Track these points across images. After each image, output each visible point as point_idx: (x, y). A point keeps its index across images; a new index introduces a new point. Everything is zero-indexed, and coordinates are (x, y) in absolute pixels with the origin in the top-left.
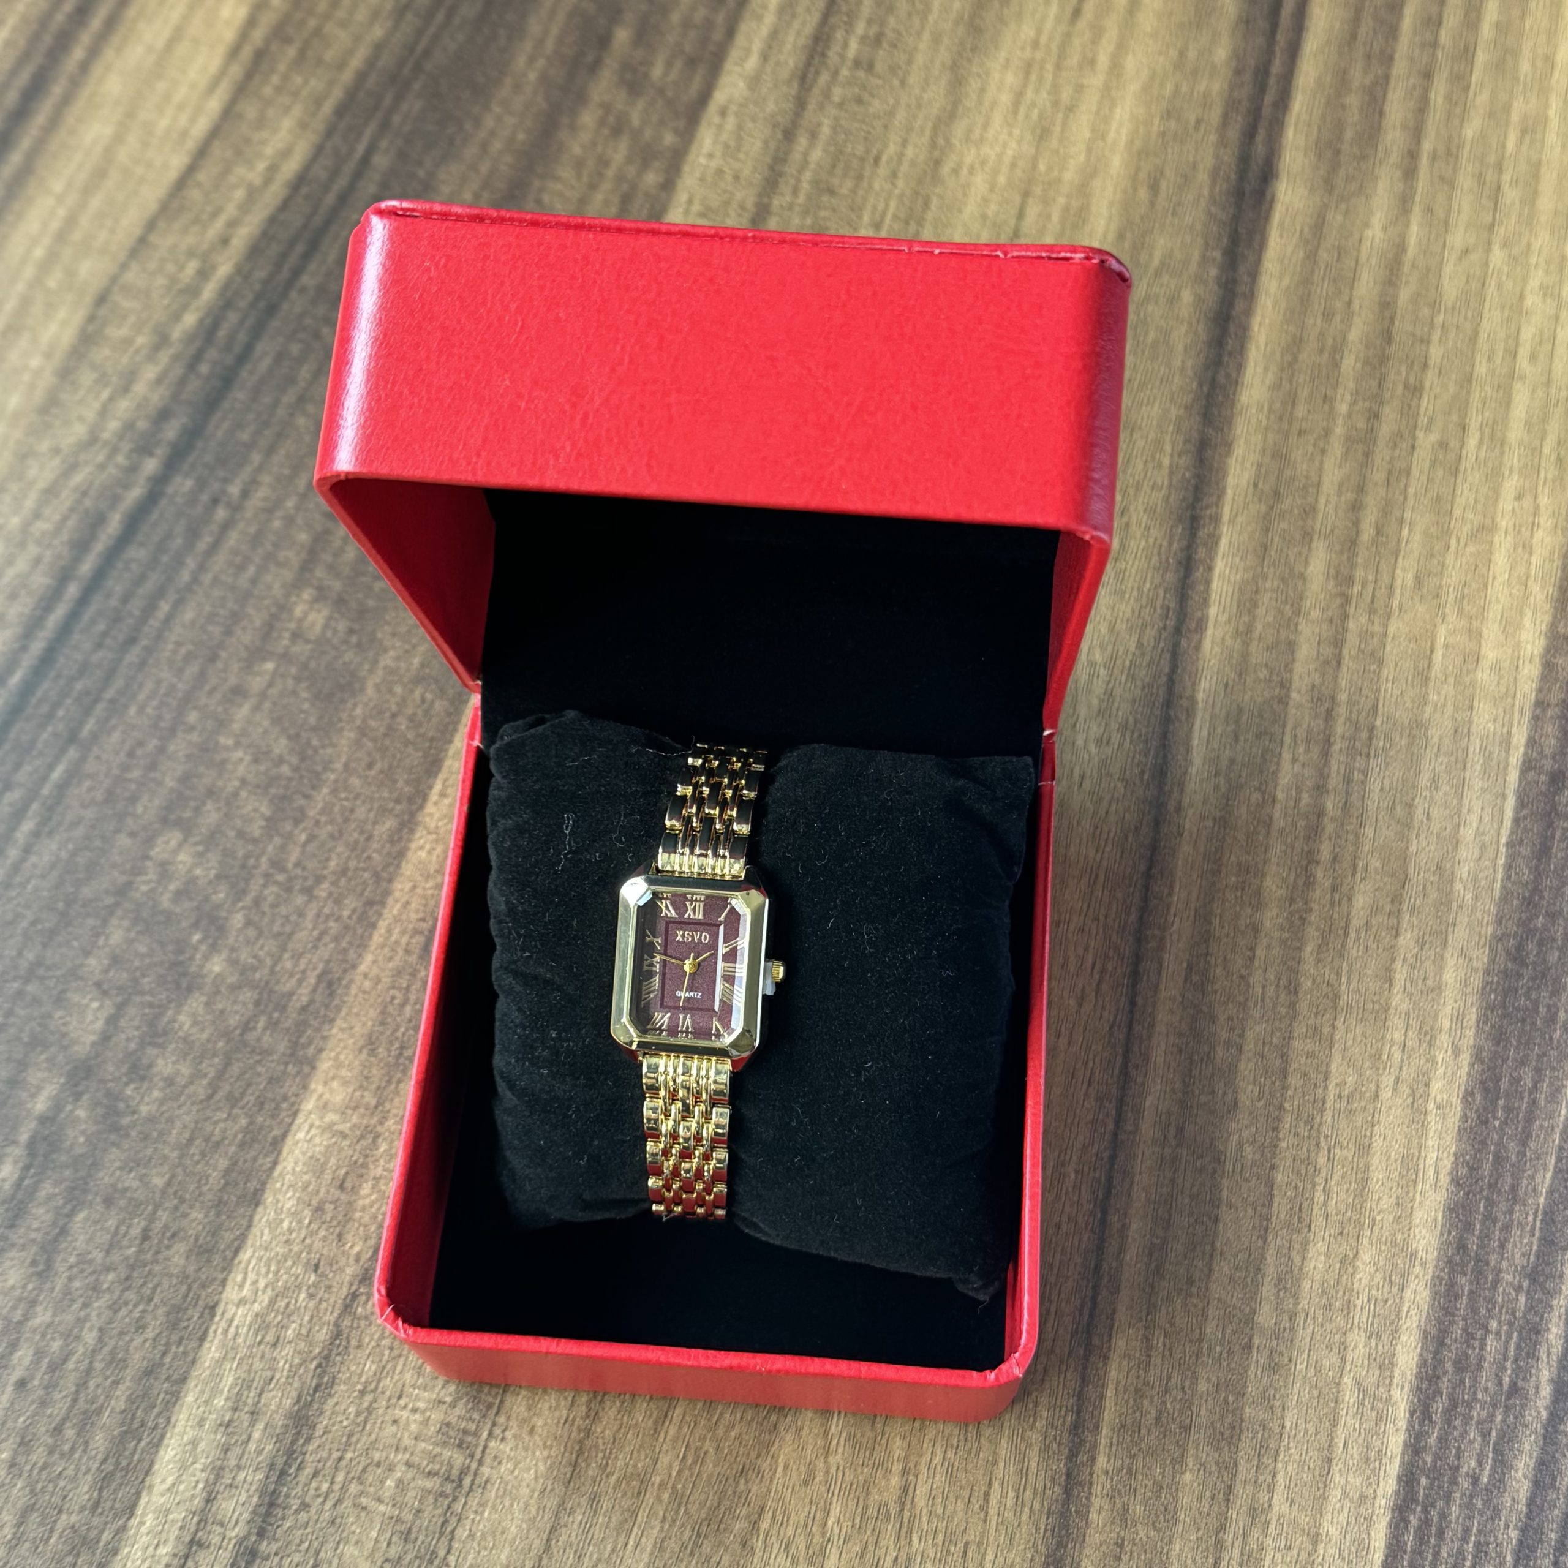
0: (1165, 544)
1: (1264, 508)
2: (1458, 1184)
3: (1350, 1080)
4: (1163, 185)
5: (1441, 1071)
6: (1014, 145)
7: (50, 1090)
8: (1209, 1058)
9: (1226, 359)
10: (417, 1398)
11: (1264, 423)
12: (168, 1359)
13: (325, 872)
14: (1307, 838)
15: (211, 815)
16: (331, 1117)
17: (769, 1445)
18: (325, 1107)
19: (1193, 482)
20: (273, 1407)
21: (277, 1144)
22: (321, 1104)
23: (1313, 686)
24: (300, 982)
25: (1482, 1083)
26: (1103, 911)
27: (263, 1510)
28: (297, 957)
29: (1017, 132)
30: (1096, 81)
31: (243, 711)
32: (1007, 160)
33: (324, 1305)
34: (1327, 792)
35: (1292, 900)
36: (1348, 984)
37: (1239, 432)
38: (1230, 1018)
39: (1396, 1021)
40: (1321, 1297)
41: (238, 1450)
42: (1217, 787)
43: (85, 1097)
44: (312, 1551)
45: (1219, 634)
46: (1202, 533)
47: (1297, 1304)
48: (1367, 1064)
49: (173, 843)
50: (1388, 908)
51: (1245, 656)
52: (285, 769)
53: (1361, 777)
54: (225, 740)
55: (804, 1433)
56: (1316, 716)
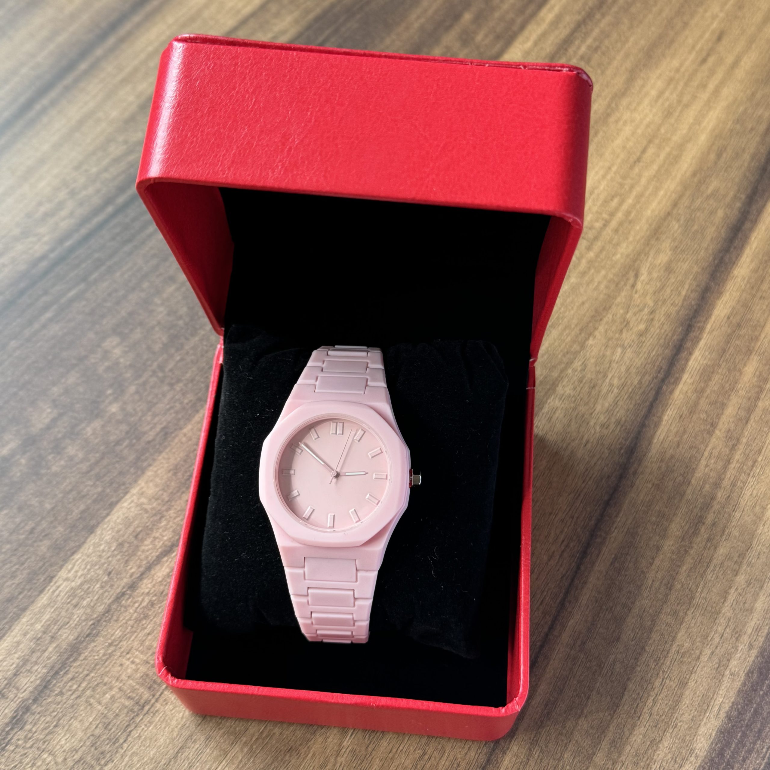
0: (670, 334)
1: (729, 331)
2: (730, 719)
3: (686, 645)
4: (724, 155)
5: (738, 655)
6: (651, 116)
7: (12, 445)
8: (611, 609)
9: (732, 249)
10: (136, 657)
11: (743, 287)
12: (21, 597)
13: (183, 378)
14: (702, 509)
15: (137, 334)
16: (143, 500)
17: (308, 741)
18: (142, 494)
19: (695, 307)
20: (63, 637)
21: (112, 506)
22: (141, 492)
23: (729, 430)
24: (151, 429)
25: (760, 668)
26: (576, 515)
27: (40, 688)
28: (155, 415)
29: (654, 110)
30: (704, 96)
31: (171, 289)
32: (645, 122)
33: (107, 594)
34: (720, 487)
35: (683, 539)
36: (701, 593)
37: (728, 288)
38: (630, 592)
39: (722, 621)
40: (634, 758)
41: (39, 654)
42: (659, 468)
43: (28, 454)
44: (57, 718)
45: (685, 389)
46: (692, 335)
47: (619, 757)
48: (698, 639)
49: (114, 343)
50: (735, 559)
51: (696, 404)
52: (181, 323)
53: (742, 485)
54: (157, 301)
55: (330, 740)
56: (726, 446)
